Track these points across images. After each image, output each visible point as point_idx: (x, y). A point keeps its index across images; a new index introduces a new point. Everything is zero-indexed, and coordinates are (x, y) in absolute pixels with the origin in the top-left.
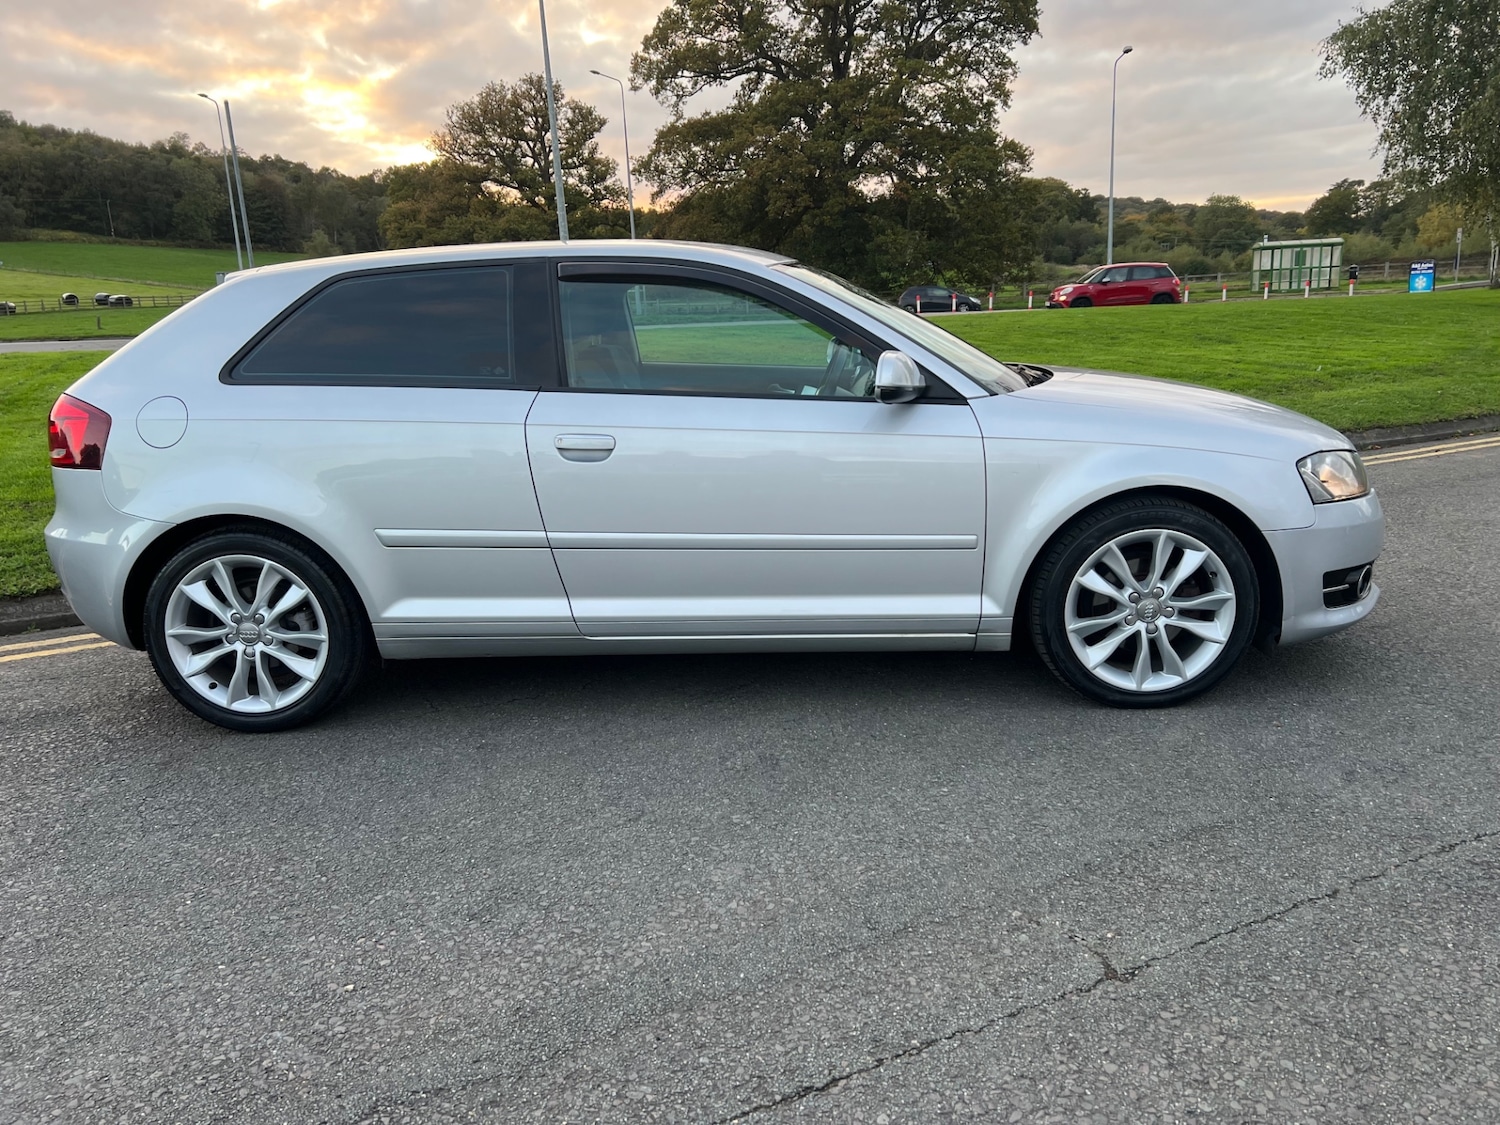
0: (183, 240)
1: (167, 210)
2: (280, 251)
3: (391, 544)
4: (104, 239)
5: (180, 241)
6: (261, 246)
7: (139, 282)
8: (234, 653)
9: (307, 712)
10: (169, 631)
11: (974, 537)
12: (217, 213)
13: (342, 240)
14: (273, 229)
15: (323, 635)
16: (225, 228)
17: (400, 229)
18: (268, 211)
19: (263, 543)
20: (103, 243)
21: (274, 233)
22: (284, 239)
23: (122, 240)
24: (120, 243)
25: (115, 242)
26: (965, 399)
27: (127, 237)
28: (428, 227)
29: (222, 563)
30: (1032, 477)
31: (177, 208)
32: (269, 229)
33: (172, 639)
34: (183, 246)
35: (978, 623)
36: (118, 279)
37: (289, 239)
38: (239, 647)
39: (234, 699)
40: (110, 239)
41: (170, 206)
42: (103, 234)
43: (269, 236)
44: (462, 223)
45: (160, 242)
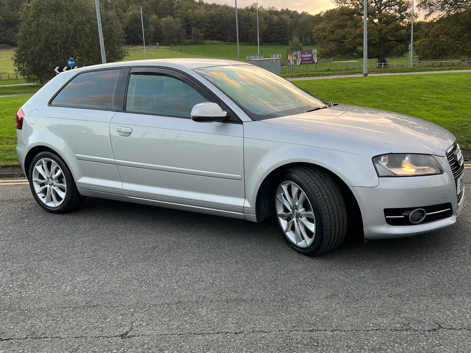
0: (251, 42)
1: (247, 31)
2: (283, 45)
3: (79, 159)
4: (226, 43)
5: (250, 43)
6: (276, 43)
7: (234, 58)
8: (47, 188)
9: (62, 209)
10: (34, 179)
11: (240, 176)
12: (263, 32)
13: (305, 40)
14: (281, 37)
15: (65, 186)
16: (265, 37)
17: (318, 36)
18: (280, 30)
19: (52, 155)
20: (226, 44)
21: (281, 38)
22: (285, 40)
23: (231, 43)
24: (231, 44)
25: (229, 44)
26: (243, 122)
27: (233, 42)
28: (329, 34)
29: (44, 160)
30: (260, 154)
31: (250, 31)
32: (280, 36)
33: (34, 182)
34: (250, 44)
35: (243, 209)
36: (227, 57)
37: (286, 40)
38: (48, 186)
39: (47, 202)
40: (228, 43)
41: (248, 30)
42: (226, 41)
43: (280, 39)
44: (342, 32)
45: (243, 43)
